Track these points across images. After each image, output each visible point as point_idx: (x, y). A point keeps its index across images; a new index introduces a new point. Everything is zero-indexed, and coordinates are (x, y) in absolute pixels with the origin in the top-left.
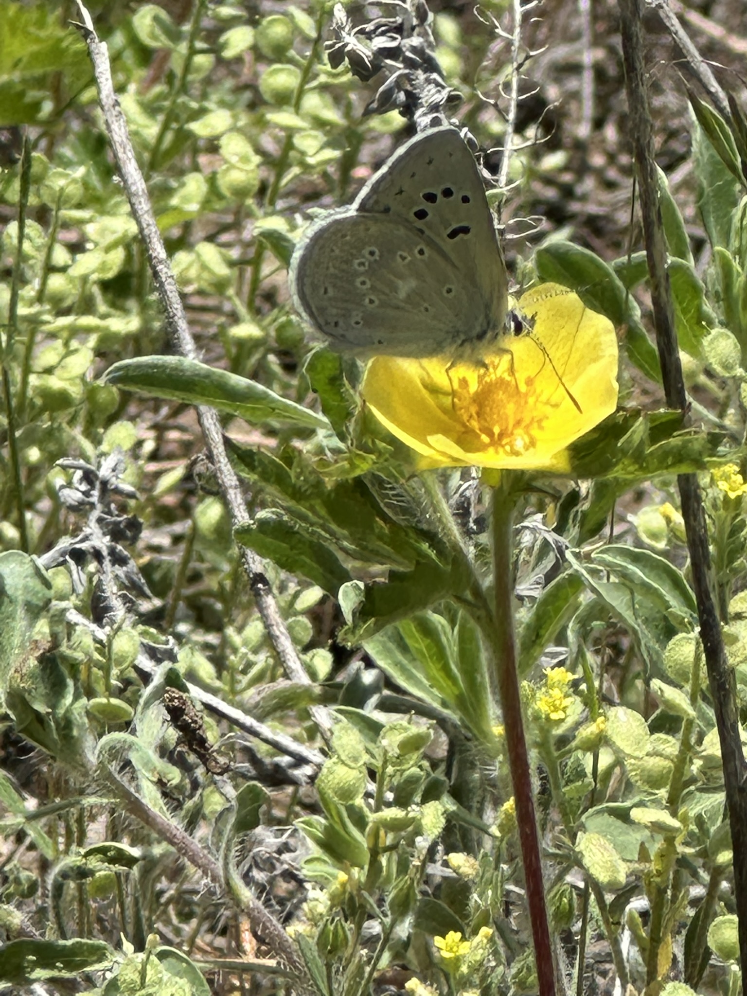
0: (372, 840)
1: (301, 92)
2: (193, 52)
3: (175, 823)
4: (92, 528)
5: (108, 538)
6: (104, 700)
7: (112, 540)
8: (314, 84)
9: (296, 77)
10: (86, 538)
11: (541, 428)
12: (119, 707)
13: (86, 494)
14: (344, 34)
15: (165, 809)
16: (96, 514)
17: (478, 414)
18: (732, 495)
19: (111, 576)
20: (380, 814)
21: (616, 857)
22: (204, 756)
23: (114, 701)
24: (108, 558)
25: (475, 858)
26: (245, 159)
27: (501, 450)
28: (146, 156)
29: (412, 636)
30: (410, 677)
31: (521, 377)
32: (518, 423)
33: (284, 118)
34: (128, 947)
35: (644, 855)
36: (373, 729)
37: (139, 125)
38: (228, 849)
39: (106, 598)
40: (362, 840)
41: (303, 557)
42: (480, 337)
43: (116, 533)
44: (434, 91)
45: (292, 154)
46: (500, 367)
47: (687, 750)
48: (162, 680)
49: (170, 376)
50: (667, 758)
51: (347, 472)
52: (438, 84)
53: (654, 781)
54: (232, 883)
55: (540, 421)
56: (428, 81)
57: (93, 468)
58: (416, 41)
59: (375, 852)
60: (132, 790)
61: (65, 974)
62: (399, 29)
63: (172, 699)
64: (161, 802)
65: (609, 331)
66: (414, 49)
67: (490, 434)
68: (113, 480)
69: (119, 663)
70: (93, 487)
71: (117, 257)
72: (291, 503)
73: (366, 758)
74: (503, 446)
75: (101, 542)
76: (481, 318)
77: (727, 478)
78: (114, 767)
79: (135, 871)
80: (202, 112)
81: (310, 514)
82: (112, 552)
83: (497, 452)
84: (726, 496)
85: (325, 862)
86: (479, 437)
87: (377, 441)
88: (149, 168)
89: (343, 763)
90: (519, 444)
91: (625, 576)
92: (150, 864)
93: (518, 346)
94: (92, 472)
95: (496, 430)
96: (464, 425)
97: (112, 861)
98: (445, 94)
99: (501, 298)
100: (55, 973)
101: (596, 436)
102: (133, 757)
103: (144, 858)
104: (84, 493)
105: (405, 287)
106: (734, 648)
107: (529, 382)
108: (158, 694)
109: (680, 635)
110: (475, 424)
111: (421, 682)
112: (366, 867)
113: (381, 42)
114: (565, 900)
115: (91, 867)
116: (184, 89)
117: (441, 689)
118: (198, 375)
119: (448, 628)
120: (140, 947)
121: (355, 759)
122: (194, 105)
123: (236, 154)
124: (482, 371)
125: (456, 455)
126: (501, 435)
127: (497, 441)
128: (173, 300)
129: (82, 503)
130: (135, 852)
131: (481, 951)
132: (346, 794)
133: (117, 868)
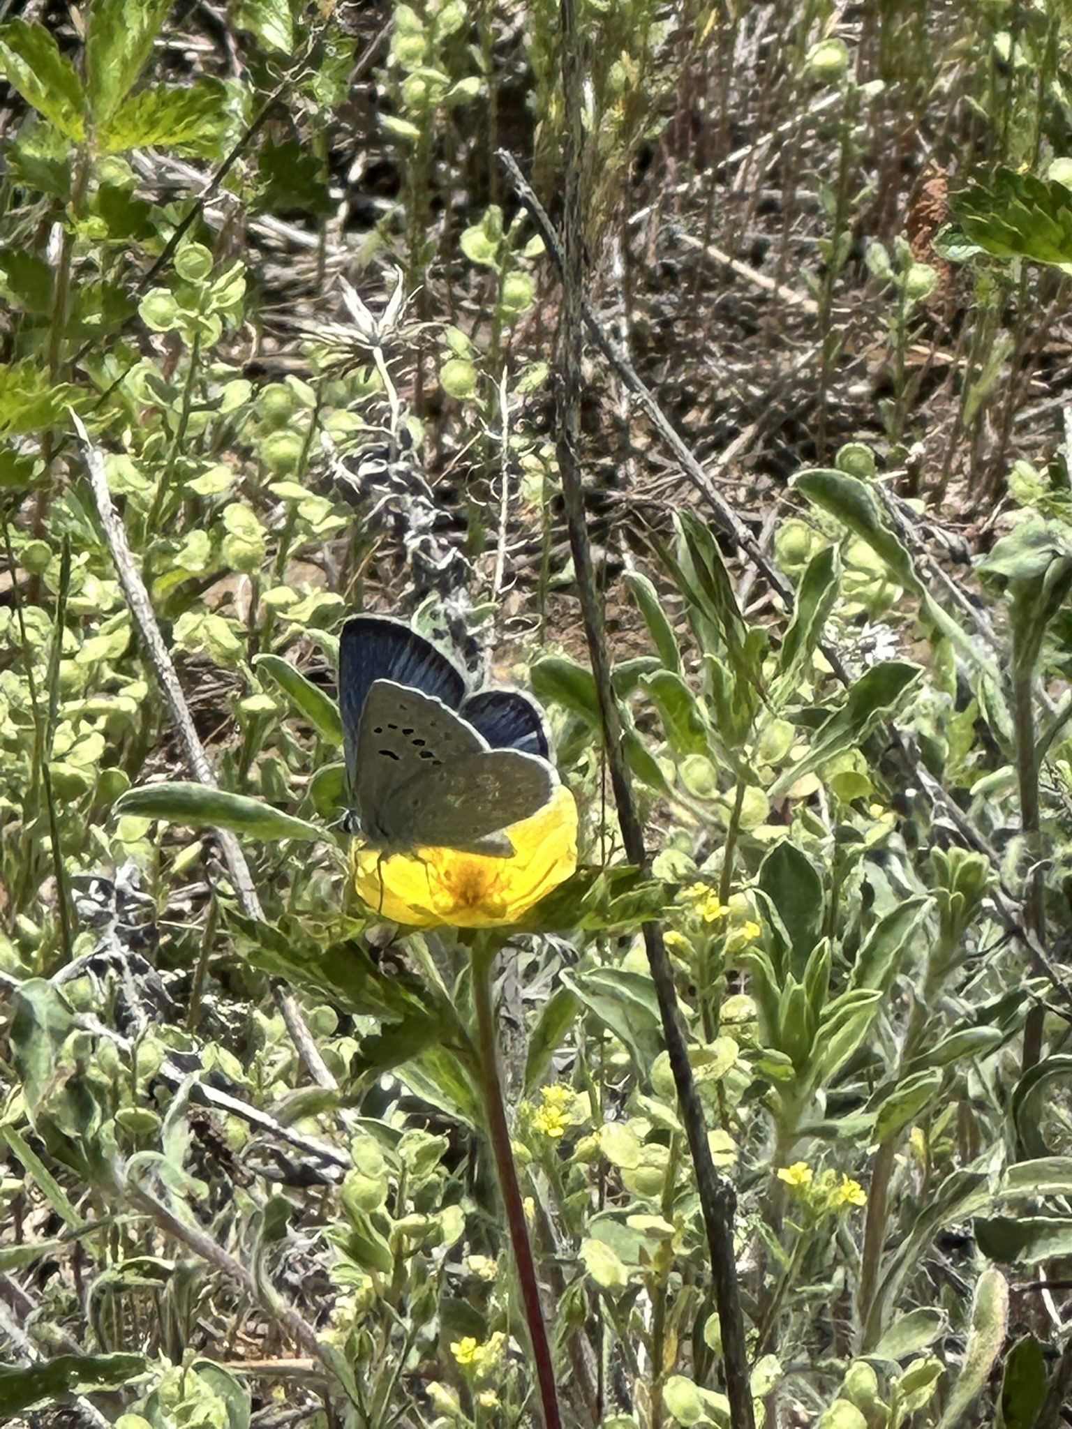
0: (396, 1246)
2: (189, 408)
3: (206, 1236)
4: (111, 937)
5: (127, 947)
6: (131, 1110)
7: (131, 949)
10: (105, 949)
12: (145, 1116)
13: (103, 904)
14: (332, 462)
15: (195, 1223)
16: (114, 923)
18: (709, 919)
19: (131, 985)
20: (402, 1222)
21: (617, 1261)
23: (142, 1111)
24: (128, 967)
25: (494, 1260)
26: (249, 530)
30: (425, 1088)
33: (288, 488)
34: (166, 1360)
35: (643, 1258)
36: (391, 1138)
38: (258, 1259)
39: (128, 1008)
40: (385, 1244)
43: (134, 942)
44: (422, 513)
45: (298, 523)
47: (677, 1160)
48: (187, 1093)
50: (658, 1167)
51: (340, 937)
54: (264, 1292)
56: (416, 504)
57: (109, 878)
58: (402, 465)
59: (399, 1257)
60: (163, 1206)
61: (108, 1388)
62: (385, 455)
63: (197, 1115)
64: (192, 1216)
66: (399, 473)
68: (129, 890)
69: (144, 1072)
70: (108, 896)
71: (123, 636)
73: (385, 1167)
75: (120, 951)
79: (170, 1283)
80: (202, 470)
82: (131, 961)
85: (352, 1267)
89: (363, 1174)
91: (615, 995)
92: (184, 1276)
94: (108, 882)
97: (147, 1275)
98: (432, 516)
100: (97, 1387)
102: (163, 1175)
103: (178, 1270)
104: (100, 903)
108: (183, 1110)
111: (434, 1089)
112: (391, 1273)
113: (367, 468)
114: (577, 1301)
115: (127, 1281)
116: (181, 447)
117: (455, 1098)
118: (206, 798)
120: (177, 1360)
121: (375, 1170)
122: (192, 465)
123: (241, 526)
129: (98, 914)
130: (170, 1265)
131: (494, 1355)
132: (369, 1202)
133: (152, 1281)
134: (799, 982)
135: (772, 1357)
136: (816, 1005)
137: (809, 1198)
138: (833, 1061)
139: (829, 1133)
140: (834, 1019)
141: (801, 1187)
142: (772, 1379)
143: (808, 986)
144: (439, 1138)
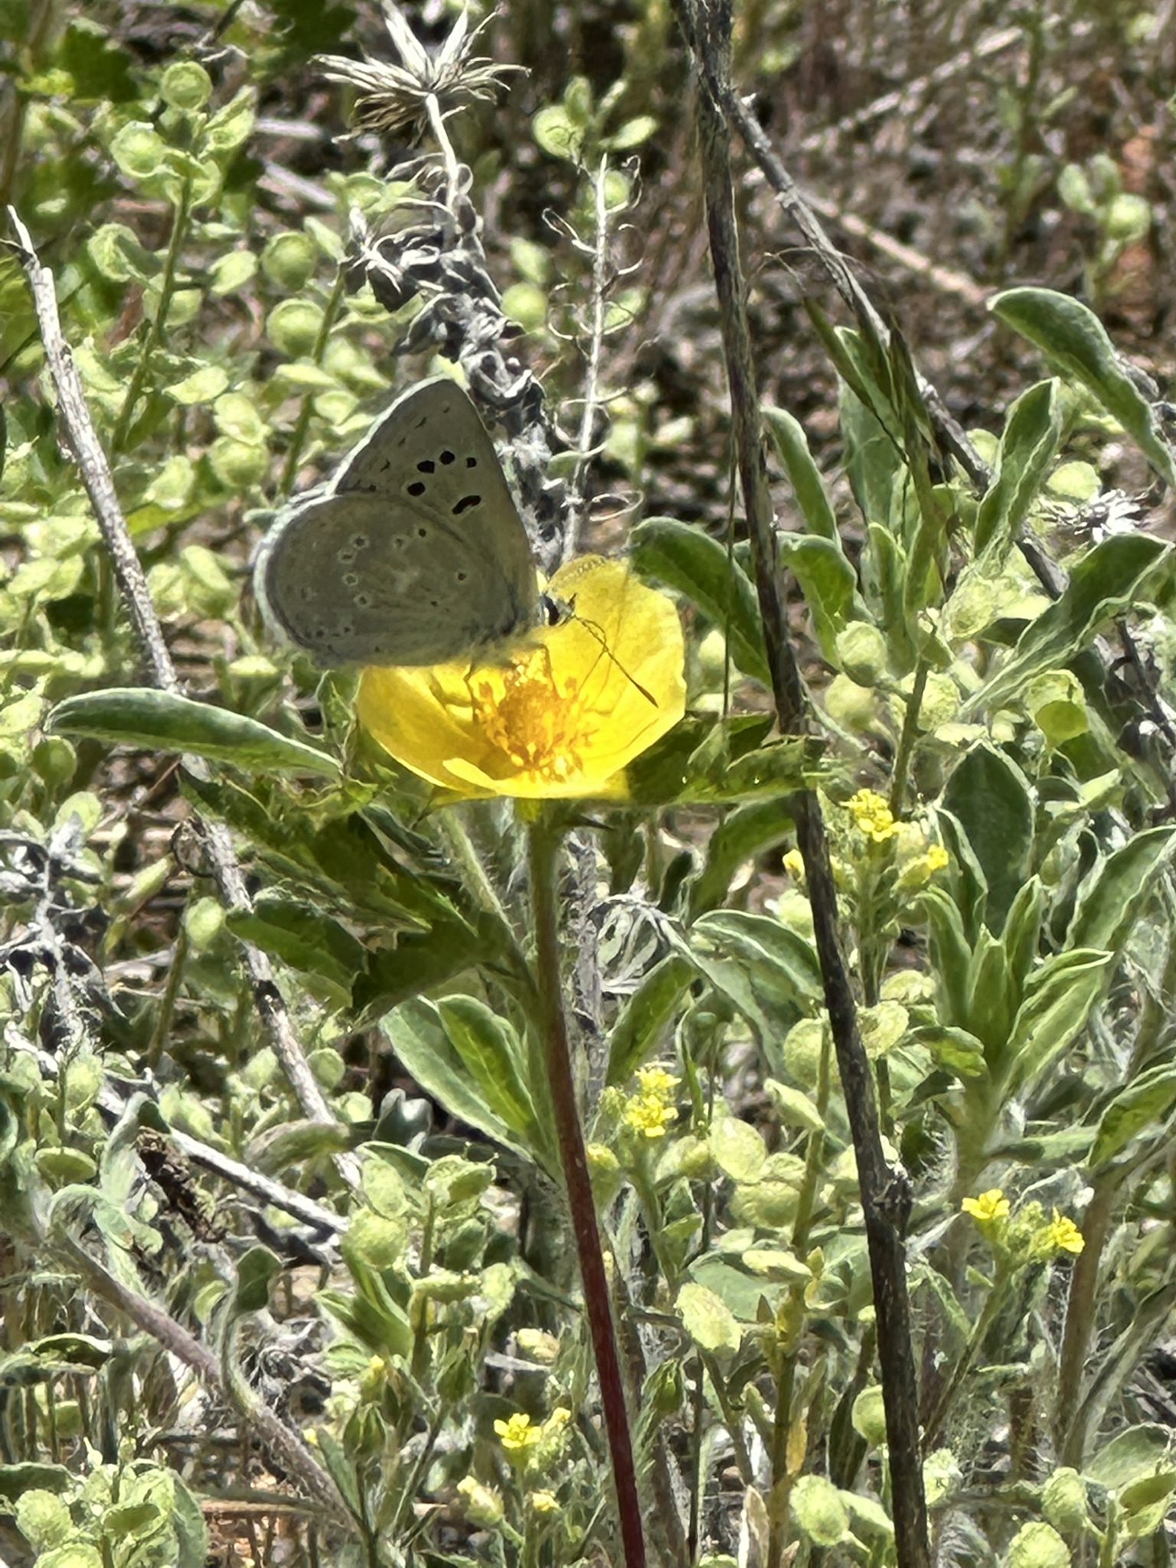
0: (417, 1319)
1: (324, 338)
2: (172, 287)
3: (156, 1306)
4: (41, 923)
5: (62, 937)
6: (57, 1151)
7: (67, 939)
8: (342, 324)
9: (316, 314)
10: (33, 938)
11: (588, 744)
12: (76, 1160)
13: (32, 878)
14: (364, 248)
15: (142, 1285)
16: (46, 904)
17: (506, 729)
18: (878, 838)
19: (66, 988)
20: (427, 1281)
21: (727, 1315)
22: (193, 1218)
23: (71, 1152)
24: (62, 964)
25: (555, 1336)
26: (249, 430)
27: (537, 774)
28: (110, 432)
29: (466, 1046)
30: (466, 1102)
31: (560, 678)
32: (559, 738)
33: (300, 372)
34: (95, 1457)
35: (764, 1312)
36: (415, 1171)
37: (100, 390)
38: (227, 1336)
39: (59, 1018)
40: (404, 1319)
41: (318, 950)
42: (507, 631)
43: (73, 931)
44: (485, 321)
45: (313, 422)
46: (530, 668)
47: (816, 1171)
48: (135, 1116)
49: (138, 715)
50: (788, 1183)
51: (339, 808)
52: (490, 313)
53: (776, 1215)
54: (234, 1384)
55: (586, 735)
56: (477, 308)
57: (41, 842)
58: (460, 255)
59: (421, 1333)
60: (99, 1263)
62: (438, 240)
63: (148, 1142)
64: (137, 1277)
65: (669, 614)
66: (458, 266)
67: (524, 754)
68: (68, 859)
69: (75, 1101)
70: (40, 868)
71: (74, 568)
72: (269, 852)
73: (406, 1206)
74: (540, 769)
75: (54, 942)
76: (506, 605)
77: (870, 814)
78: (73, 1231)
79: (104, 1370)
80: (187, 369)
81: (293, 863)
82: (68, 955)
83: (532, 779)
84: (870, 840)
85: (356, 1350)
86: (507, 758)
87: (378, 767)
88: (115, 448)
89: (377, 1213)
90: (560, 767)
91: (739, 951)
92: (123, 1363)
93: (554, 638)
94: (39, 848)
95: (531, 748)
96: (488, 742)
97: (72, 1358)
98: (499, 326)
99: (529, 580)
101: (661, 749)
102: (99, 1217)
103: (115, 1353)
104: (27, 876)
105: (405, 579)
106: (873, 1036)
107: (571, 683)
108: (129, 1135)
109: (805, 1022)
110: (504, 744)
111: (480, 1108)
112: (410, 1355)
113: (412, 258)
114: (670, 1380)
115: (44, 1366)
116: (161, 339)
117: (506, 1116)
118: (175, 711)
119: (513, 1033)
120: (110, 1456)
121: (392, 1207)
122: (175, 360)
123: (237, 423)
124: (510, 674)
125: (481, 784)
126: (538, 754)
127: (531, 763)
128: (146, 615)
129: (26, 890)
130: (104, 1346)
131: (554, 1440)
132: (382, 1254)
133: (79, 1368)
134: (997, 937)
135: (945, 1452)
136: (1021, 967)
137: (1003, 1243)
138: (1038, 1055)
139: (1030, 1154)
140: (1043, 992)
141: (993, 1226)
142: (946, 1482)
143: (1010, 942)
144: (482, 1166)
